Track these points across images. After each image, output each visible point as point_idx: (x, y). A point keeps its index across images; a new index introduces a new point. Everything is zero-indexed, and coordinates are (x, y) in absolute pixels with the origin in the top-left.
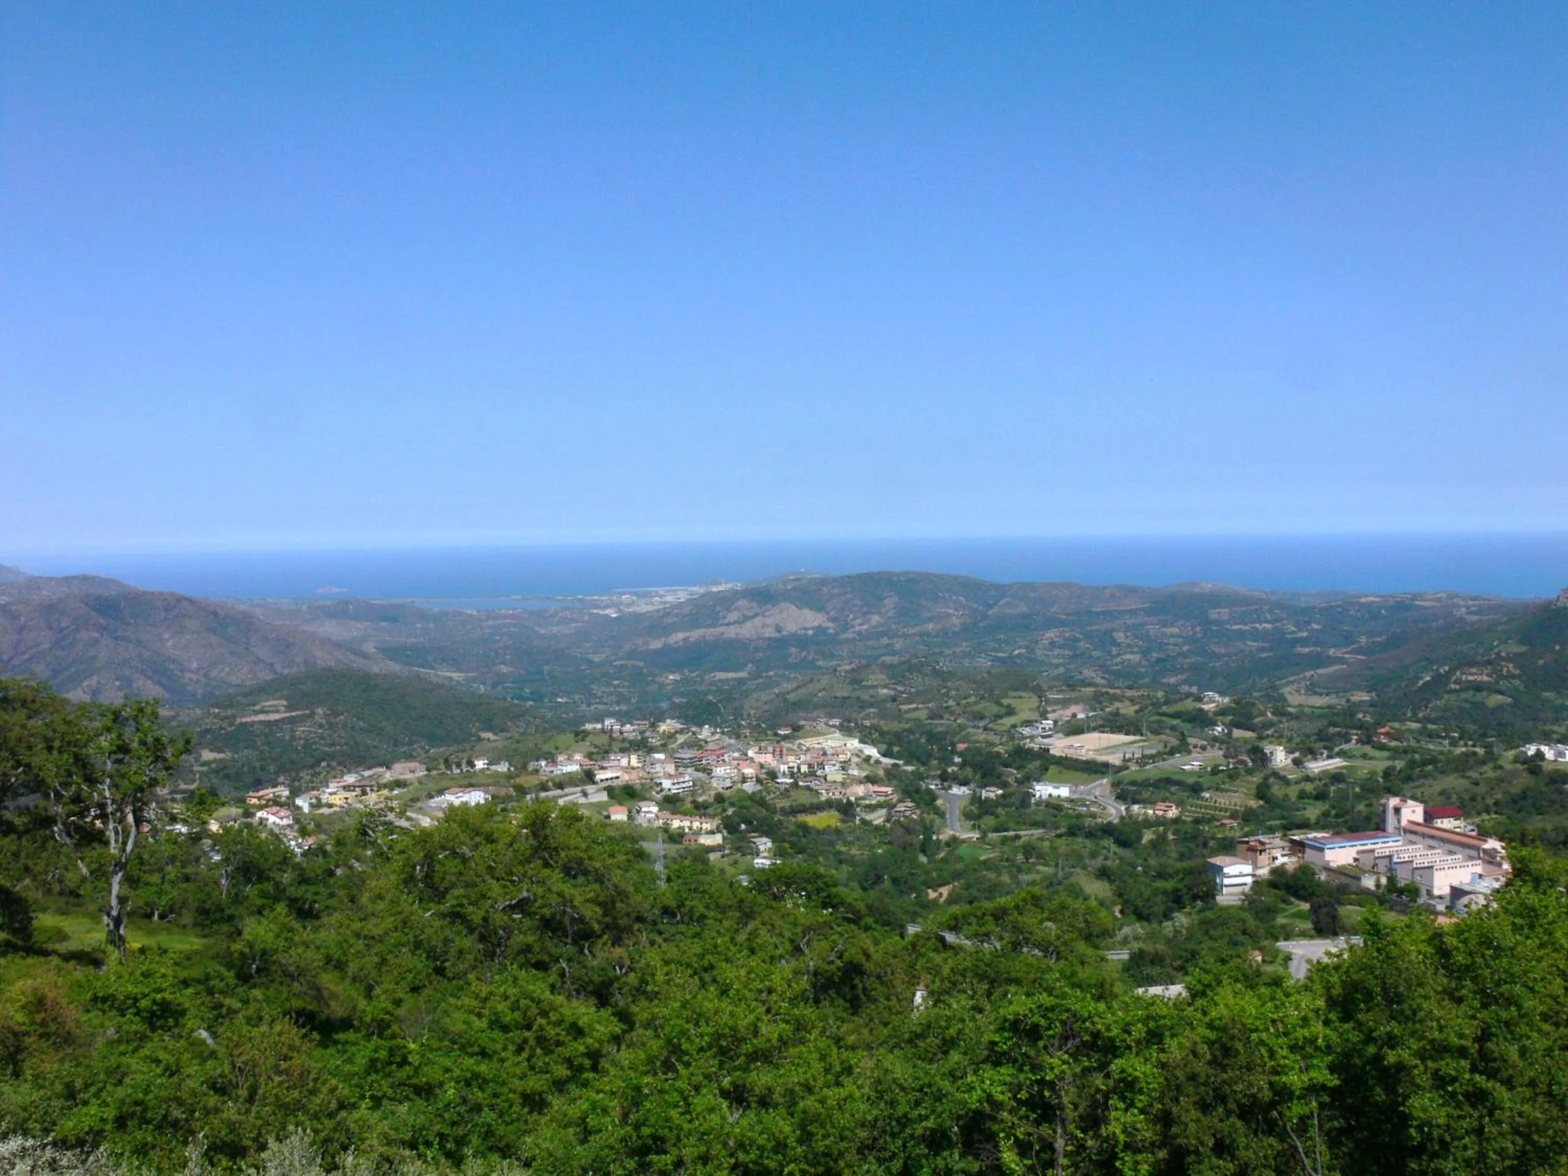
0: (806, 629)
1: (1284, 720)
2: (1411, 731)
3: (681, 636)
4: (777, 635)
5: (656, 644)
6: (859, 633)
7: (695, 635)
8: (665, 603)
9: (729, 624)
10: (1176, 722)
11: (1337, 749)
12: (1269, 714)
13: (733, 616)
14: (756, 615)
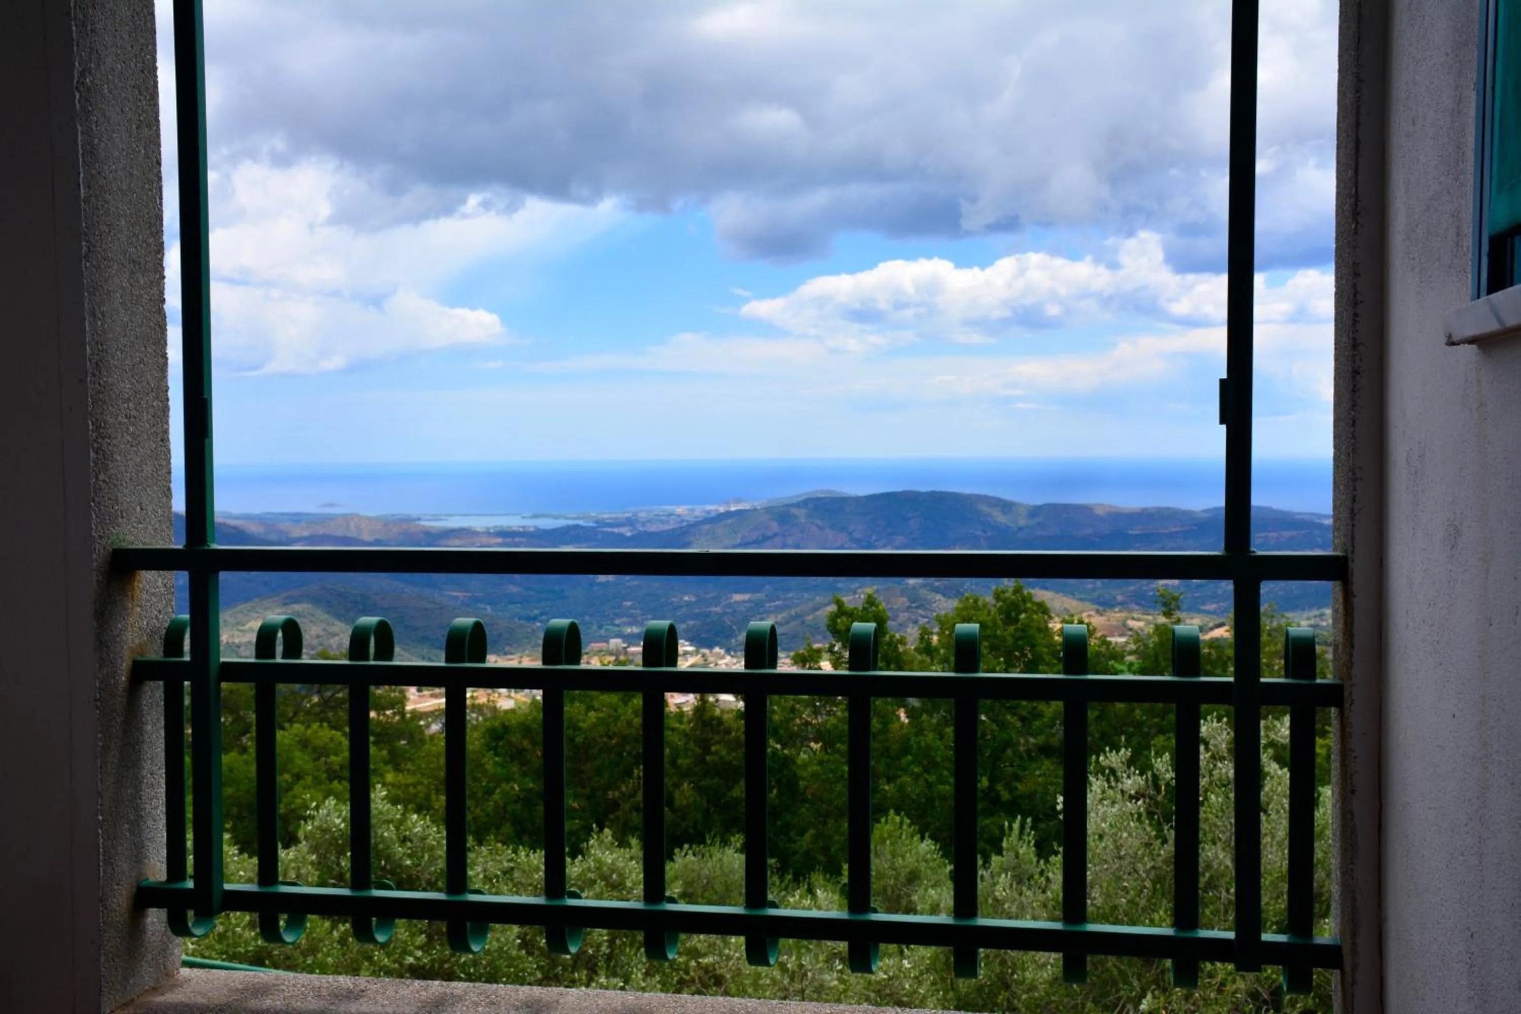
13: (752, 536)
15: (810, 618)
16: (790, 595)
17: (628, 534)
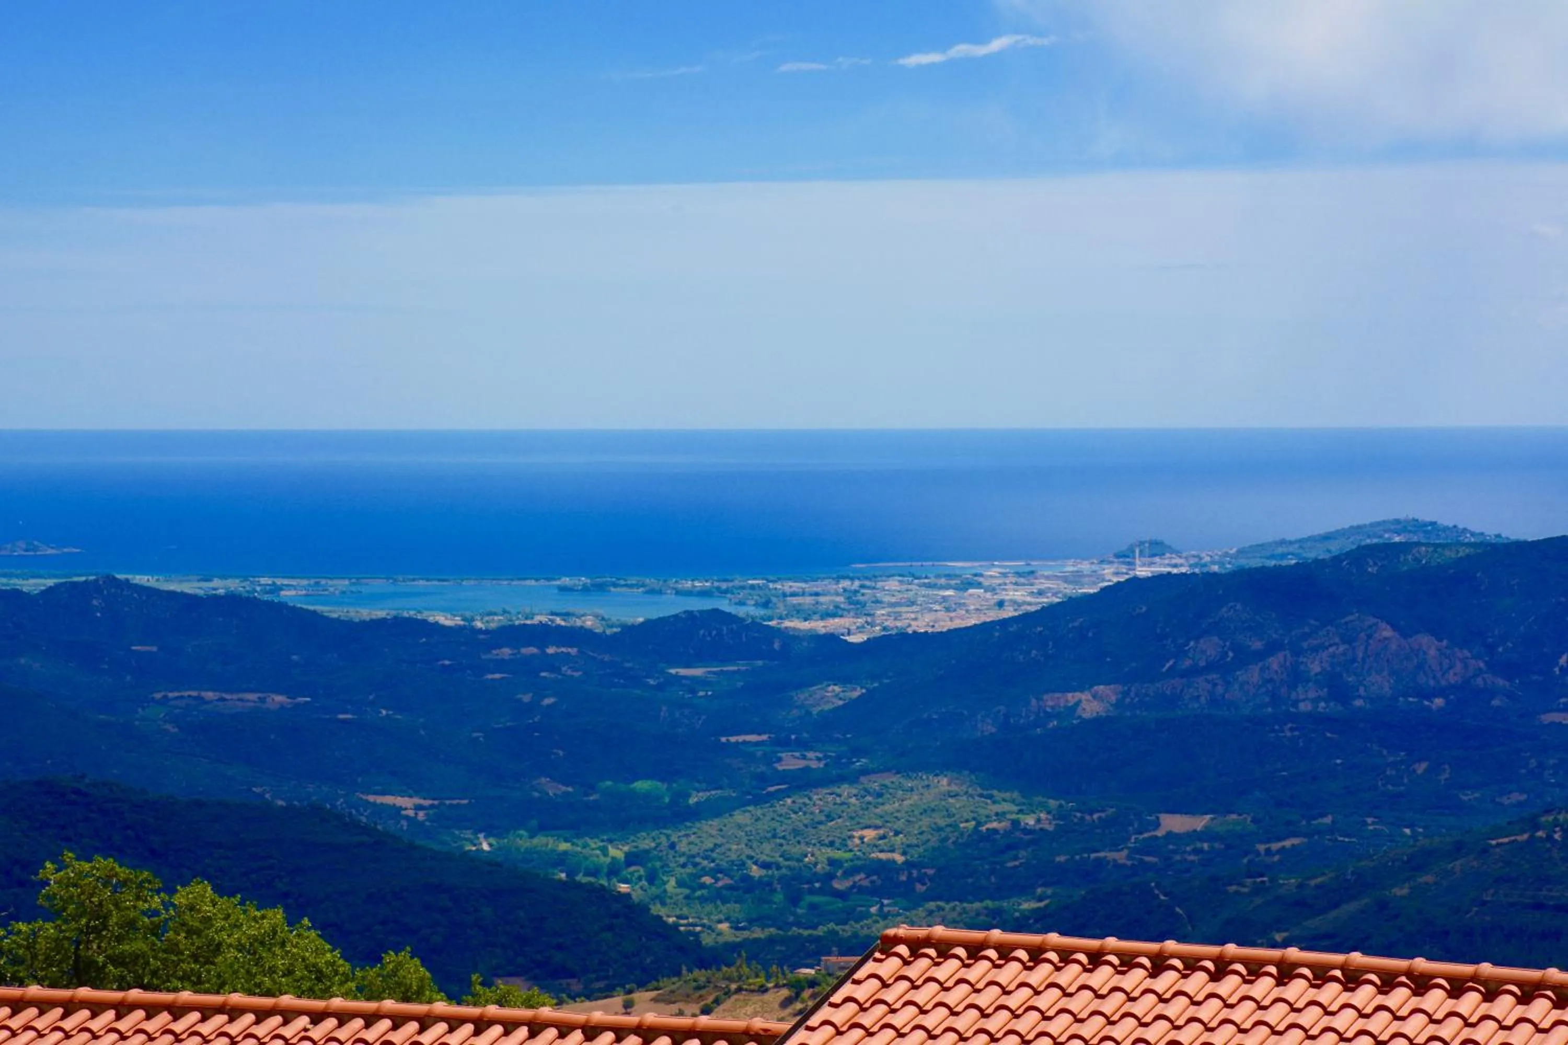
4: (1328, 707)
14: (1270, 650)
17: (856, 639)
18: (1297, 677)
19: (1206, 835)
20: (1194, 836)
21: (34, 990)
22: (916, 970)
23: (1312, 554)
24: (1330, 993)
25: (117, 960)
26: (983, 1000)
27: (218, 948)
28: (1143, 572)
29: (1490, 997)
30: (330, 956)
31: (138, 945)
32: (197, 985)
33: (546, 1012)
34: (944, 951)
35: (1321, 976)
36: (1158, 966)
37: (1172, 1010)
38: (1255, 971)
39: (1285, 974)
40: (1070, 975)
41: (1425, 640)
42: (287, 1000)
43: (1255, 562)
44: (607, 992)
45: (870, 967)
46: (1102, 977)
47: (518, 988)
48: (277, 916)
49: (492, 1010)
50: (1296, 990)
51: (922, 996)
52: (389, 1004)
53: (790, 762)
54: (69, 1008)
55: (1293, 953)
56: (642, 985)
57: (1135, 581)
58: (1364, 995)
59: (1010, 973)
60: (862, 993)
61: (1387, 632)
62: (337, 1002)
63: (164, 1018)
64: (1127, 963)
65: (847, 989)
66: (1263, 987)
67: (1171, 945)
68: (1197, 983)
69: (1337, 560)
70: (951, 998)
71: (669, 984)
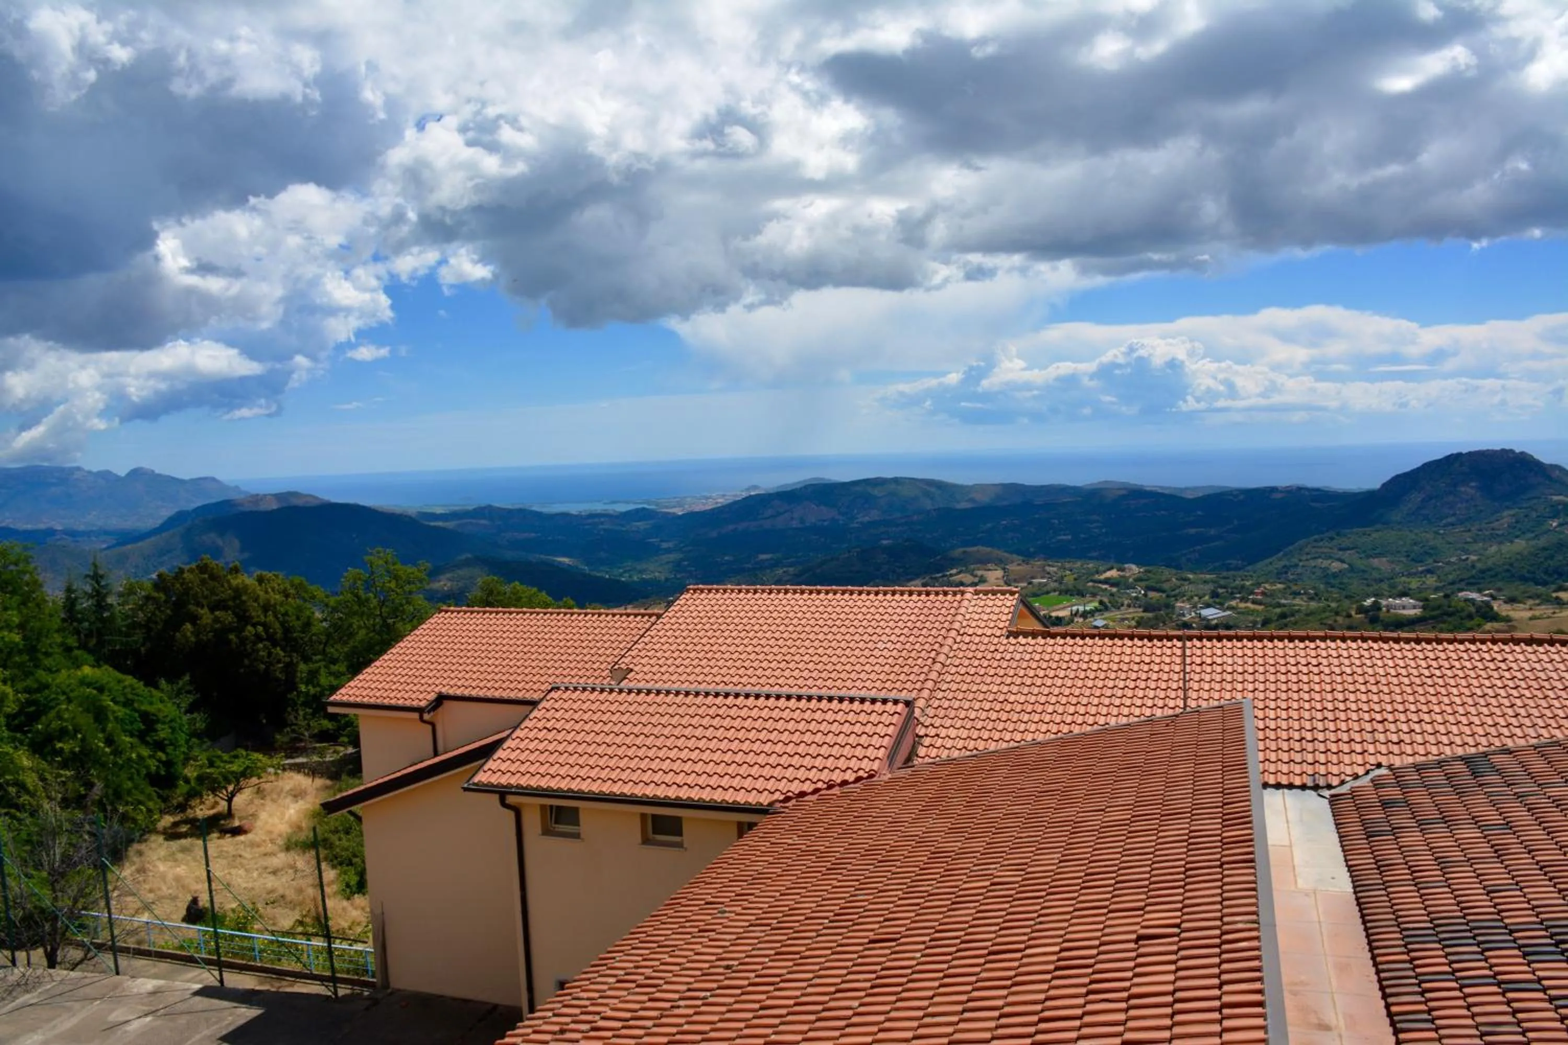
0: (824, 521)
1: (1187, 583)
2: (1280, 590)
3: (731, 527)
4: (800, 526)
5: (714, 534)
6: (862, 523)
7: (741, 526)
8: (717, 503)
9: (766, 518)
10: (1104, 586)
11: (1226, 605)
12: (1174, 580)
13: (769, 512)
14: (785, 512)
15: (818, 571)
16: (800, 554)
17: (680, 513)
18: (792, 519)
19: (771, 559)
20: (767, 560)
21: (476, 608)
22: (695, 596)
23: (794, 487)
24: (797, 596)
25: (497, 601)
26: (712, 603)
27: (521, 598)
28: (752, 493)
29: (835, 594)
30: (549, 599)
31: (501, 598)
32: (516, 606)
33: (602, 611)
34: (702, 591)
35: (795, 592)
36: (755, 592)
37: (759, 603)
38: (779, 592)
39: (786, 592)
40: (734, 595)
41: (822, 507)
42: (537, 610)
43: (780, 490)
44: (621, 606)
45: (683, 596)
46: (742, 595)
47: (598, 605)
48: (535, 589)
49: (589, 611)
50: (789, 596)
51: (697, 602)
52: (563, 610)
53: (665, 545)
54: (484, 613)
55: (788, 587)
56: (629, 604)
57: (751, 496)
58: (805, 596)
59: (718, 596)
60: (682, 602)
61: (813, 506)
62: (550, 610)
63: (507, 615)
64: (748, 591)
65: (678, 602)
66: (781, 596)
67: (758, 587)
68: (765, 595)
69: (801, 489)
70: (704, 603)
71: (636, 603)
